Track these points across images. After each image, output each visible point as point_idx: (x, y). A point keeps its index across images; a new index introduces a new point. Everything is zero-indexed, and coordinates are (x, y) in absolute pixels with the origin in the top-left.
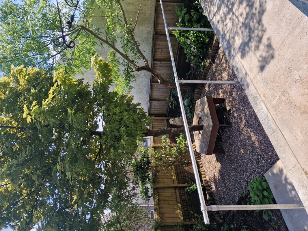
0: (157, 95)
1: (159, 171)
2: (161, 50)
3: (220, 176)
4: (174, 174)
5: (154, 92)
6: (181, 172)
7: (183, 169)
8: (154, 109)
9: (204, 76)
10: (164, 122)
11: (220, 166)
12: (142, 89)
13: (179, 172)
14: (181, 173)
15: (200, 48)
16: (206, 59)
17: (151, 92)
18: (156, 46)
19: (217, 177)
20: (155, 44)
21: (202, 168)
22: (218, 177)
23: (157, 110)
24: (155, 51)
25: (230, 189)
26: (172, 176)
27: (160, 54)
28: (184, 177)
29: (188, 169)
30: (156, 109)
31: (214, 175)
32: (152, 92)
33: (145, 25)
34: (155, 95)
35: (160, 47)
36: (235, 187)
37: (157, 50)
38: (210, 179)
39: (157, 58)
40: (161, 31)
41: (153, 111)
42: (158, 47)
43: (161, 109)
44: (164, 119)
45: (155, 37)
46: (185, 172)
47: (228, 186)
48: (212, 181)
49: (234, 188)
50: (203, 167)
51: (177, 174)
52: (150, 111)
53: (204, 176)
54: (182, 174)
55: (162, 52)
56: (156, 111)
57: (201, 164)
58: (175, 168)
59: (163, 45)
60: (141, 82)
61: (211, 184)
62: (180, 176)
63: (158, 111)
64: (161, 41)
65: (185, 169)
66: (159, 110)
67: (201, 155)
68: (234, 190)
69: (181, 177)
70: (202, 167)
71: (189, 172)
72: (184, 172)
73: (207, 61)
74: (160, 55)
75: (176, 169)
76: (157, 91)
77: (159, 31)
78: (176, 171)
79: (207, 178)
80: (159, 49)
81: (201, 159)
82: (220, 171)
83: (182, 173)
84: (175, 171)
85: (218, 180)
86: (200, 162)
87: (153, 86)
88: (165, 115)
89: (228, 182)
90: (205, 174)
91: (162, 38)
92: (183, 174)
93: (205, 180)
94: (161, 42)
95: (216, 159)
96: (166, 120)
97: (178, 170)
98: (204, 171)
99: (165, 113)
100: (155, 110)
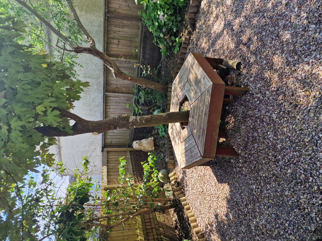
0: (114, 114)
1: (112, 227)
2: (117, 40)
3: (231, 210)
4: (140, 232)
5: (110, 108)
6: (153, 226)
7: (155, 221)
8: (111, 137)
9: (181, 58)
10: (126, 155)
11: (228, 189)
12: (95, 111)
13: (150, 227)
14: (152, 228)
15: (171, 15)
16: (181, 32)
17: (105, 109)
18: (110, 34)
19: (224, 217)
20: (108, 31)
21: (189, 211)
22: (226, 216)
23: (116, 138)
24: (109, 41)
25: (263, 234)
26: (136, 236)
27: (116, 46)
28: (157, 235)
29: (164, 221)
30: (114, 137)
31: (216, 216)
32: (107, 108)
33: (95, 13)
34: (111, 113)
35: (116, 37)
36: (282, 224)
37: (112, 41)
38: (207, 228)
39: (112, 53)
40: (115, 11)
41: (110, 140)
42: (113, 36)
43: (121, 136)
44: (126, 151)
45: (108, 17)
46: (159, 227)
47: (257, 226)
48: (211, 231)
49: (279, 227)
50: (191, 209)
51: (145, 232)
52: (105, 139)
53: (194, 224)
54: (154, 230)
55: (119, 44)
56: (114, 140)
57: (186, 205)
58: (142, 221)
59: (120, 33)
60: (92, 99)
61: (211, 236)
62: (152, 234)
63: (117, 140)
64: (116, 26)
65: (160, 221)
66: (118, 138)
67: (186, 189)
68: (279, 233)
69: (153, 236)
70: (188, 209)
71: (167, 226)
72: (157, 226)
73: (183, 35)
74: (117, 49)
75: (144, 222)
76: (114, 107)
77: (113, 9)
78: (144, 227)
79: (201, 227)
80: (114, 38)
81: (185, 195)
82: (228, 201)
83: (155, 228)
84: (142, 226)
85: (226, 222)
86: (185, 200)
87: (109, 98)
88: (127, 146)
89: (255, 217)
90: (196, 221)
91: (118, 21)
92: (156, 230)
93: (197, 233)
94: (117, 29)
95: (216, 181)
96: (129, 152)
97: (147, 224)
98: (194, 216)
99: (128, 142)
100: (112, 139)
